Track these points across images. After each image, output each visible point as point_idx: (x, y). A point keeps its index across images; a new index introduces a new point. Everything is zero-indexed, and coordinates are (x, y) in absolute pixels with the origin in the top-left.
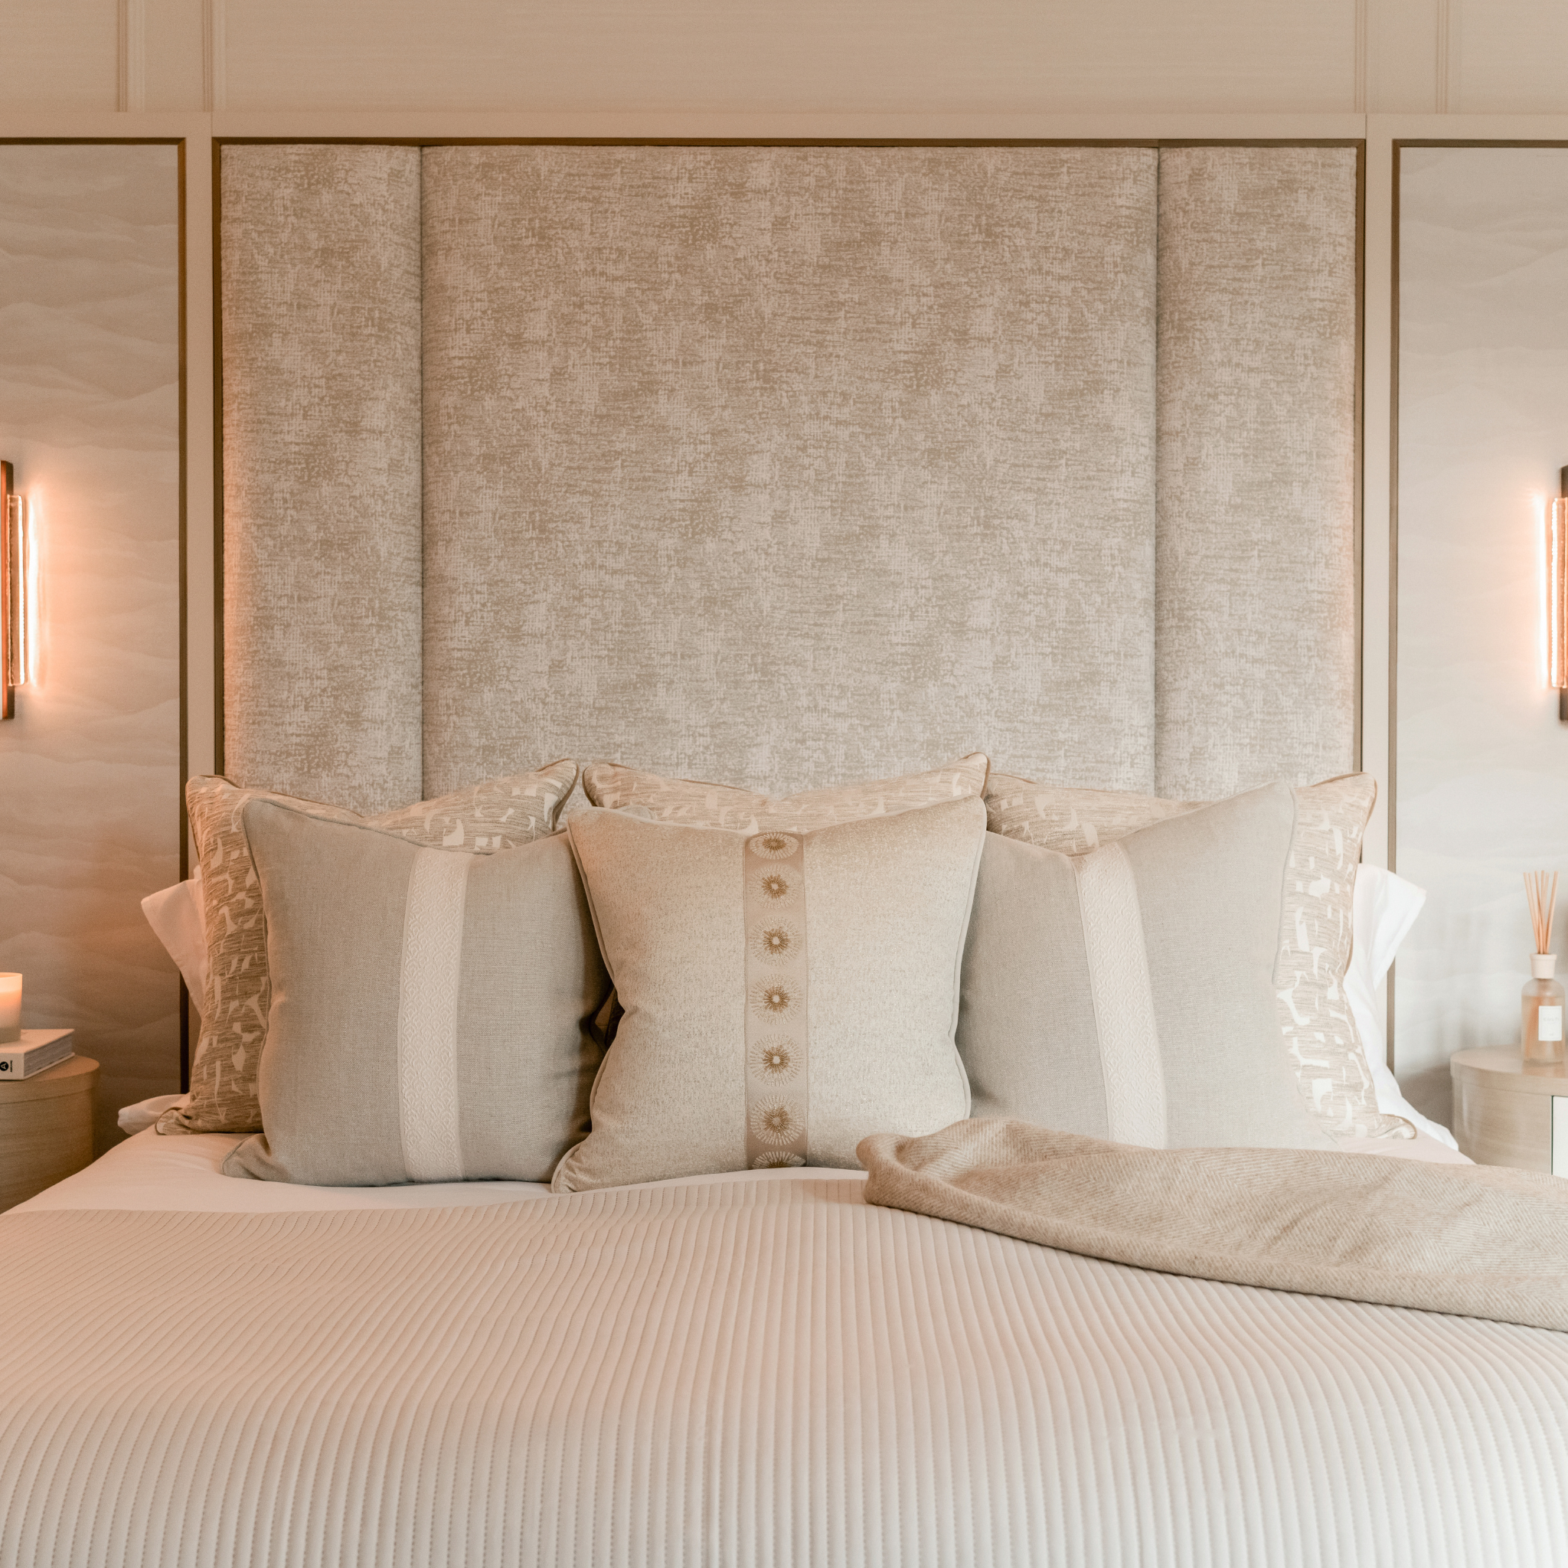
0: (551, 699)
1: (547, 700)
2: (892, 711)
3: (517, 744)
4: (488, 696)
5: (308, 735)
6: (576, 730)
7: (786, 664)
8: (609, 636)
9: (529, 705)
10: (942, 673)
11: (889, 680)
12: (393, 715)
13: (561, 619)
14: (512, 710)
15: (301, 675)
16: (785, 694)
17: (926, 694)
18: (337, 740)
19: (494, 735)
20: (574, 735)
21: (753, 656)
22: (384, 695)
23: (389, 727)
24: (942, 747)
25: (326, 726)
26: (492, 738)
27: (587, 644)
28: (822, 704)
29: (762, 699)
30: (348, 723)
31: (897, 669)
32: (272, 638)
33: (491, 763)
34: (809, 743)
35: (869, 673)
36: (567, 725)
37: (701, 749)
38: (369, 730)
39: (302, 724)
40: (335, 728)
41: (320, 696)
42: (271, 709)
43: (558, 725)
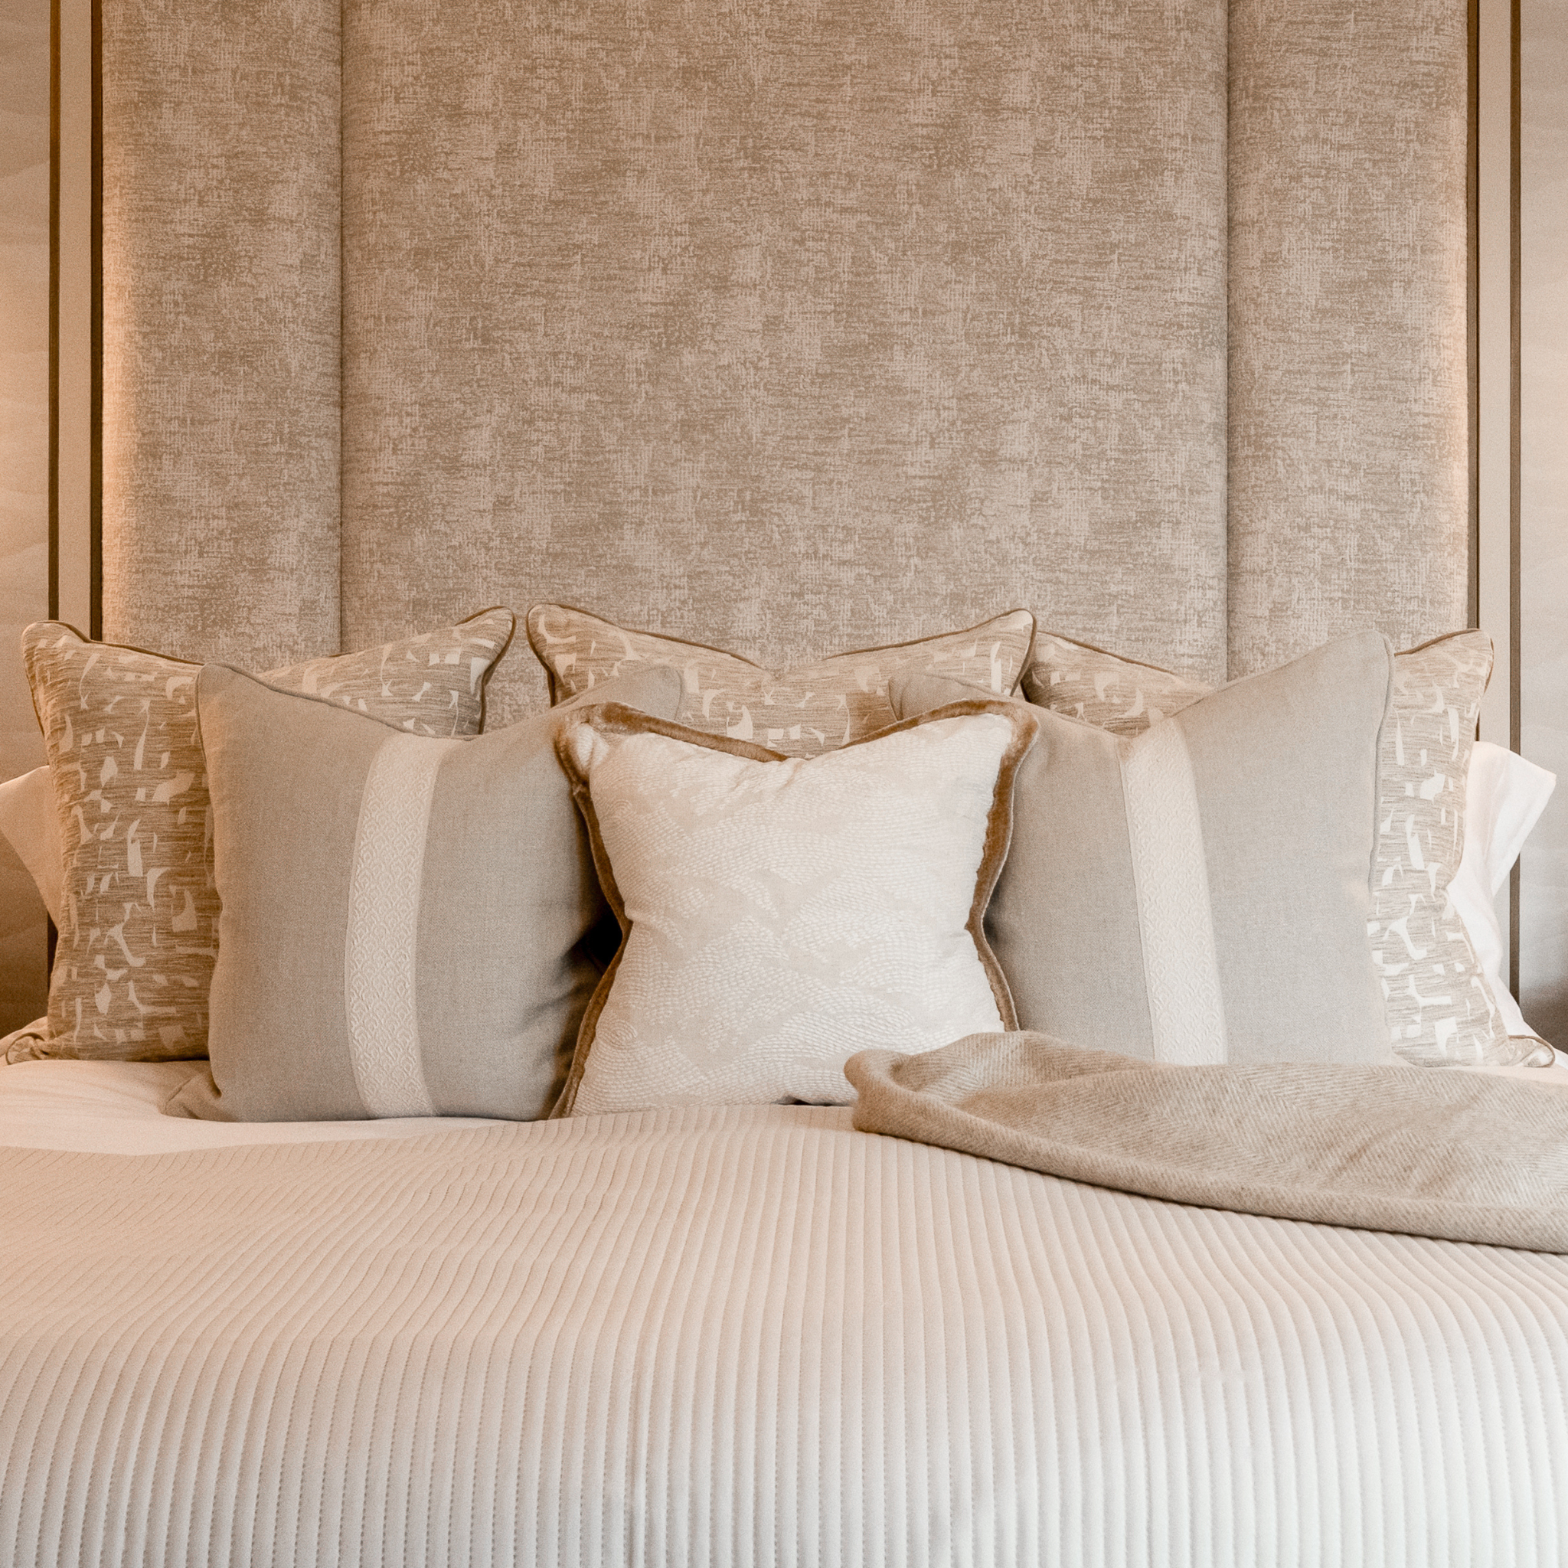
0: (496, 543)
1: (492, 544)
2: (909, 558)
3: (455, 597)
4: (420, 539)
5: (202, 587)
7: (780, 500)
8: (566, 467)
9: (469, 550)
10: (969, 512)
11: (904, 520)
12: (305, 562)
13: (509, 446)
14: (448, 557)
15: (194, 514)
16: (778, 537)
17: (950, 537)
18: (237, 593)
19: (427, 587)
20: (523, 587)
21: (740, 491)
22: (294, 538)
23: (300, 576)
24: (969, 602)
25: (224, 576)
26: (424, 591)
27: (539, 476)
28: (822, 549)
29: (751, 544)
30: (251, 572)
31: (914, 507)
32: (159, 469)
33: (424, 620)
34: (808, 597)
35: (880, 512)
36: (514, 575)
37: (678, 604)
38: (276, 581)
39: (196, 574)
40: (235, 577)
41: (218, 539)
42: (158, 555)
43: (504, 574)
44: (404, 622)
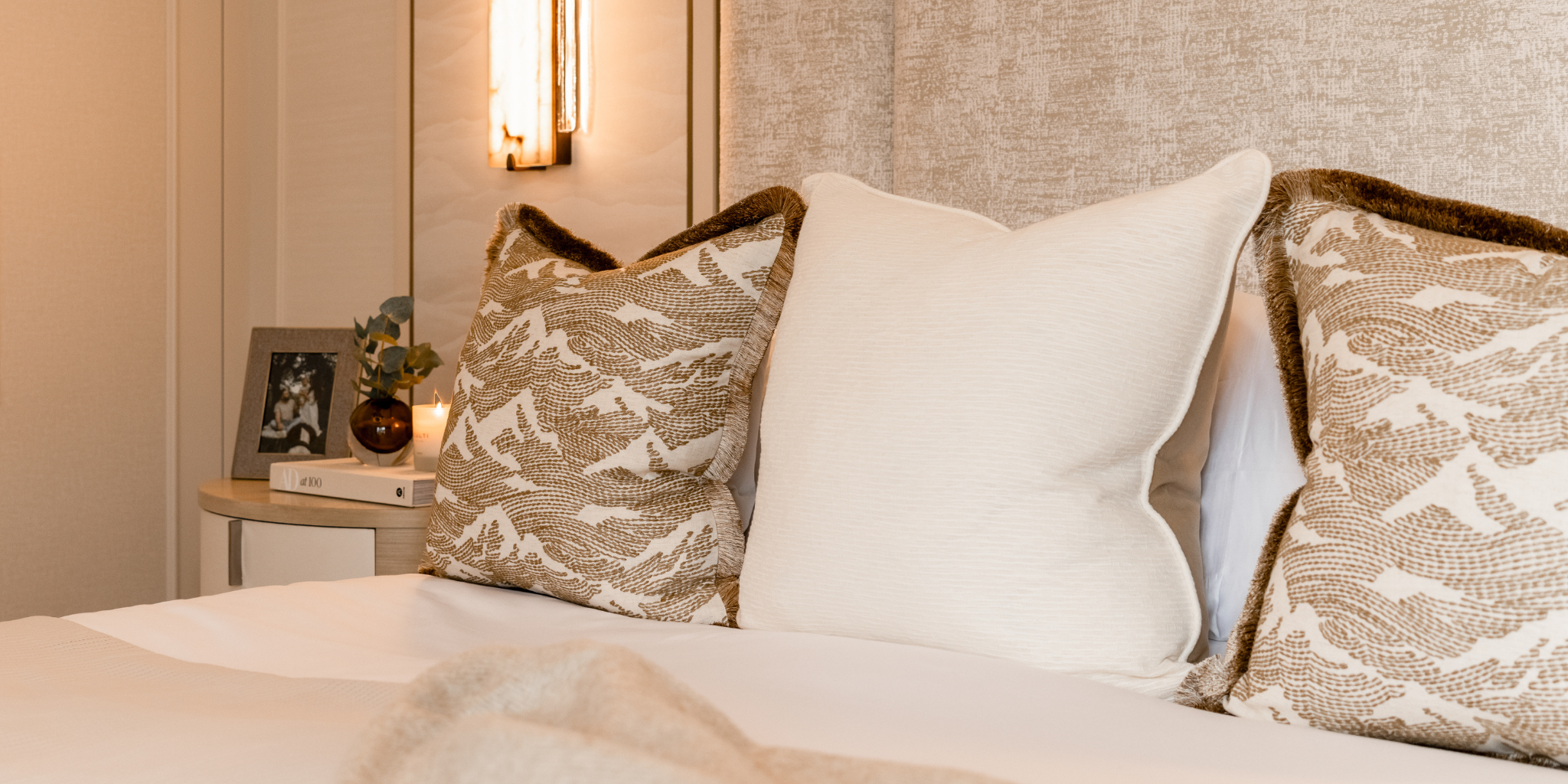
0: (1000, 108)
1: (997, 109)
2: (1416, 90)
4: (938, 109)
5: (775, 166)
6: (1025, 142)
7: (1271, 37)
8: (1062, 24)
9: (979, 117)
10: (1490, 28)
11: (1411, 46)
12: (854, 139)
13: (1012, 9)
14: (962, 124)
15: (770, 100)
16: (1269, 78)
17: (1466, 61)
18: (800, 169)
19: (944, 156)
20: (1024, 150)
21: (1230, 31)
22: (844, 117)
23: (850, 152)
24: (1490, 136)
25: (791, 155)
26: (943, 159)
27: (1039, 37)
28: (1317, 88)
29: (1241, 88)
31: (1423, 29)
32: (746, 63)
33: (941, 188)
34: (1301, 143)
35: (1383, 39)
36: (1017, 138)
37: (1166, 159)
38: (829, 157)
39: (771, 154)
40: (798, 156)
41: (786, 122)
42: (746, 140)
43: (1008, 138)
44: (925, 190)
